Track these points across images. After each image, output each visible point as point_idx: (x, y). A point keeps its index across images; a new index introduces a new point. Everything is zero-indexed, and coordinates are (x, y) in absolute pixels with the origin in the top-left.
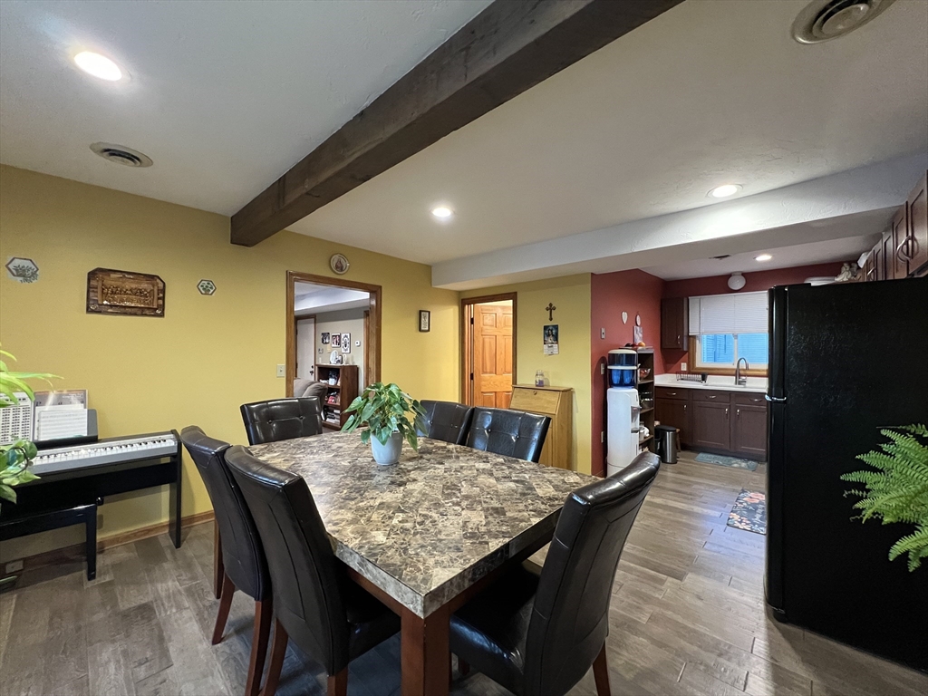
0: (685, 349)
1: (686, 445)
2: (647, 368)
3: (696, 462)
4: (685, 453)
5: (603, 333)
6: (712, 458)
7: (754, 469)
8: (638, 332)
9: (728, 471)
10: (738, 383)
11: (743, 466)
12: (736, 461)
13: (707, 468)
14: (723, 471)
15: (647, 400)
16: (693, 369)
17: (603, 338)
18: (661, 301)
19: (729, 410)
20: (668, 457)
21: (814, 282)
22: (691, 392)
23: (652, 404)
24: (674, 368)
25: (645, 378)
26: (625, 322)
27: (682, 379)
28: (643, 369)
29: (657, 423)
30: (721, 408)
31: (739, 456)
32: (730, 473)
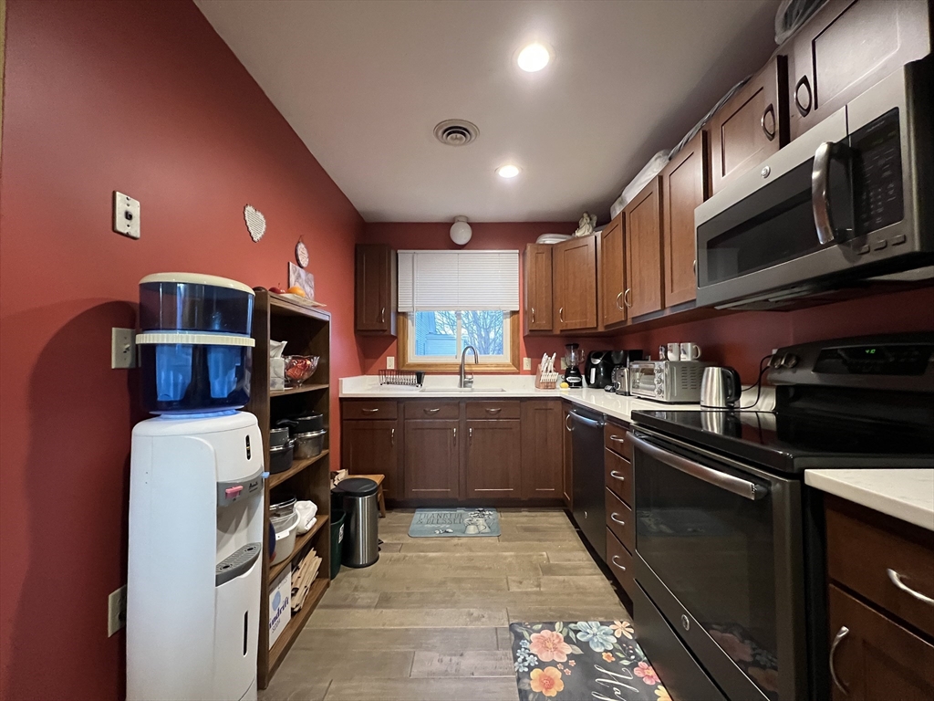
0: (393, 333)
1: (394, 500)
2: (312, 355)
3: (410, 541)
4: (393, 518)
5: (129, 216)
6: (435, 521)
7: (499, 533)
8: (300, 281)
9: (467, 554)
10: (463, 384)
11: (482, 528)
12: (469, 515)
13: (431, 555)
14: (458, 555)
15: (309, 435)
16: (403, 366)
17: (125, 232)
18: (356, 245)
19: (458, 431)
20: (363, 553)
21: (549, 239)
22: (402, 405)
23: (323, 443)
24: (377, 365)
25: (307, 380)
26: (257, 237)
27: (388, 383)
28: (300, 358)
29: (342, 474)
30: (447, 429)
31: (472, 504)
32: (471, 559)
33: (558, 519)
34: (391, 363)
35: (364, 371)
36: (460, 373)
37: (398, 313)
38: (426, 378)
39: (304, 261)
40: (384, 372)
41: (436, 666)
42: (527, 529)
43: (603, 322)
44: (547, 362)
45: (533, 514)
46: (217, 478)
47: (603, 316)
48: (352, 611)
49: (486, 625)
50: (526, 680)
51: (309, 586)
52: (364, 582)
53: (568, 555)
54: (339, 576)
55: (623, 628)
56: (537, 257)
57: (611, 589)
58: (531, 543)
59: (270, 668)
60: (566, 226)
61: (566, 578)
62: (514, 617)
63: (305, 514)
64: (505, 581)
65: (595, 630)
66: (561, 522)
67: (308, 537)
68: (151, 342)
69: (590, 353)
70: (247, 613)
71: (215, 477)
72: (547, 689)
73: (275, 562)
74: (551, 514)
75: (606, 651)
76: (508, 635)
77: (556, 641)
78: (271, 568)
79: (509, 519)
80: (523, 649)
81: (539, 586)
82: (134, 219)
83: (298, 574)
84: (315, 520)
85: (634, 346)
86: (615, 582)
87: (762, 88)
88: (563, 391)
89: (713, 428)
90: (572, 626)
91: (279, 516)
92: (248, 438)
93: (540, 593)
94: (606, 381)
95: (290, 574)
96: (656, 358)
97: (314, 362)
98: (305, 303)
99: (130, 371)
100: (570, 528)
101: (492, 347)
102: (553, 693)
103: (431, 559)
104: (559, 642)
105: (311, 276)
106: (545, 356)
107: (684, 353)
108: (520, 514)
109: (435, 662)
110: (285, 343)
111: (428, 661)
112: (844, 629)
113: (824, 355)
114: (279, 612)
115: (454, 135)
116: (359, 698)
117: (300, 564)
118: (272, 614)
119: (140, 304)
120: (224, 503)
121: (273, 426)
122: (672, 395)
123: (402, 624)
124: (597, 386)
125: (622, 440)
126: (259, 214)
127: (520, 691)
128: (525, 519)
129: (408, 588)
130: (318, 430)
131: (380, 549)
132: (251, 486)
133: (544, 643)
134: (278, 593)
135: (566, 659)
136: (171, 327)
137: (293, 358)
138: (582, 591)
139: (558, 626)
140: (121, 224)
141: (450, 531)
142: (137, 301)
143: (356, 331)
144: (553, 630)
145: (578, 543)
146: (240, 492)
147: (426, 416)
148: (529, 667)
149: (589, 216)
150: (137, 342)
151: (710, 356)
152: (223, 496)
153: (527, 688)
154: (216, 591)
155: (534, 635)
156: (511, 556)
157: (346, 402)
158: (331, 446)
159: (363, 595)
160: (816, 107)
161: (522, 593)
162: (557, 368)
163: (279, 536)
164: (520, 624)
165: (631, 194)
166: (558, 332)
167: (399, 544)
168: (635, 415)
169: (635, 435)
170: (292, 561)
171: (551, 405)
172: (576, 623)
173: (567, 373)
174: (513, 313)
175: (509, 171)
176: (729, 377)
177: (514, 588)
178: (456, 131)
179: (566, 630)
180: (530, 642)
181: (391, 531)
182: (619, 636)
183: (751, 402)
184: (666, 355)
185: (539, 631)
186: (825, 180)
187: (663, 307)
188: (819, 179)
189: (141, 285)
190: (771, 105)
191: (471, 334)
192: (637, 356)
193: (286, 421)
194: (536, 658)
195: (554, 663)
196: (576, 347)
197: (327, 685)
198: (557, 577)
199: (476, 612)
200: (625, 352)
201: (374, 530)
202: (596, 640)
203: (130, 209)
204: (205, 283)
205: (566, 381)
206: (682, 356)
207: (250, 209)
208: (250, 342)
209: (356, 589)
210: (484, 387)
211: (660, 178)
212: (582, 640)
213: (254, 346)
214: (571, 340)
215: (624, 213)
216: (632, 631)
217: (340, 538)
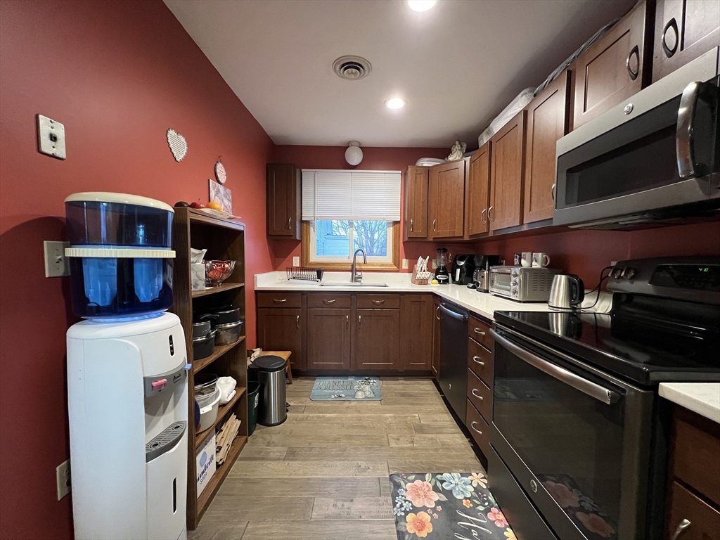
0: (298, 238)
1: (298, 370)
2: (229, 259)
3: (312, 404)
4: (297, 384)
5: (53, 138)
6: (331, 388)
7: (381, 397)
8: (219, 195)
9: (355, 415)
10: (355, 279)
11: (368, 393)
12: (358, 383)
13: (328, 415)
14: (349, 416)
15: (228, 325)
16: (307, 264)
17: (51, 153)
18: (267, 165)
19: (350, 318)
20: (274, 416)
21: (426, 163)
22: (305, 296)
23: (240, 331)
24: (285, 263)
25: (225, 280)
26: (180, 157)
27: (294, 278)
28: (220, 263)
29: (258, 353)
30: (341, 316)
31: (359, 374)
32: (359, 419)
33: (427, 386)
34: (296, 262)
35: (275, 267)
36: (352, 271)
37: (302, 222)
38: (325, 274)
39: (223, 178)
40: (292, 269)
41: (332, 510)
42: (403, 395)
43: (468, 232)
44: (422, 263)
45: (408, 382)
46: (144, 374)
47: (469, 228)
48: (265, 463)
49: (371, 475)
50: (403, 523)
51: (230, 444)
52: (275, 438)
53: (436, 417)
54: (255, 433)
55: (479, 479)
56: (416, 178)
57: (469, 446)
58: (406, 406)
59: (199, 512)
60: (441, 151)
61: (433, 436)
62: (394, 469)
63: (226, 388)
64: (386, 437)
65: (457, 480)
66: (428, 389)
67: (229, 407)
68: (78, 256)
69: (456, 256)
70: (175, 480)
71: (142, 373)
72: (419, 530)
73: (201, 430)
74: (421, 382)
75: (466, 498)
76: (388, 484)
77: (427, 489)
78: (197, 435)
79: (390, 386)
80: (400, 497)
81: (412, 442)
82: (59, 141)
83: (221, 435)
84: (234, 392)
85: (492, 252)
86: (472, 440)
87: (628, 31)
88: (434, 287)
89: (558, 331)
90: (439, 476)
91: (203, 394)
92: (171, 338)
93: (412, 449)
94: (468, 278)
95: (215, 436)
96: (511, 263)
97: (231, 266)
98: (221, 216)
99: (64, 279)
100: (437, 394)
101: (376, 245)
102: (424, 534)
103: (329, 419)
104: (429, 490)
105: (228, 191)
106: (421, 259)
107: (537, 261)
108: (398, 382)
109: (331, 507)
110: (205, 251)
111: (325, 506)
112: (686, 521)
113: (660, 269)
114: (206, 467)
115: (350, 70)
116: (271, 538)
117: (222, 428)
118: (199, 469)
119: (67, 219)
120: (150, 394)
121: (196, 320)
122: (524, 295)
123: (305, 474)
124: (460, 283)
125: (484, 333)
126: (181, 137)
127: (398, 532)
128: (401, 387)
129: (310, 443)
130: (236, 321)
131: (287, 411)
132: (175, 378)
133: (416, 491)
134: (205, 453)
135: (433, 506)
136: (95, 241)
137: (213, 262)
138: (445, 446)
139: (428, 477)
140: (46, 146)
141: (343, 395)
142: (65, 216)
143: (268, 236)
144: (424, 480)
145: (443, 407)
146: (165, 384)
147: (324, 306)
148: (405, 511)
149: (460, 143)
150: (67, 255)
151: (557, 265)
152: (149, 388)
153: (403, 529)
154: (147, 466)
155: (409, 484)
156: (391, 417)
157: (261, 294)
158: (247, 333)
159: (275, 449)
160: (682, 49)
161: (400, 448)
162: (429, 269)
163: (203, 411)
164: (398, 475)
165: (498, 125)
166: (432, 240)
167: (302, 406)
168: (497, 314)
169: (496, 331)
170: (216, 427)
171: (424, 298)
172: (442, 474)
173: (437, 272)
174: (396, 223)
175: (396, 103)
176: (574, 284)
177: (393, 445)
178: (352, 66)
179: (434, 480)
180: (406, 490)
181: (296, 395)
182: (475, 486)
183: (590, 303)
184: (520, 262)
185: (413, 481)
186: (690, 116)
187: (522, 223)
188: (686, 115)
189: (66, 203)
190: (637, 47)
191: (360, 235)
192: (495, 261)
193: (208, 315)
194: (410, 504)
195: (424, 509)
196: (445, 251)
197: (245, 526)
198: (427, 435)
199: (363, 464)
200: (485, 256)
201: (283, 395)
202: (457, 489)
203: (53, 131)
204: (127, 202)
205: (436, 279)
206: (534, 263)
207: (172, 133)
208: (170, 254)
209: (269, 444)
210: (371, 283)
211: (525, 112)
212: (447, 488)
213: (175, 257)
214: (441, 246)
215: (491, 142)
216: (486, 481)
217: (256, 404)
